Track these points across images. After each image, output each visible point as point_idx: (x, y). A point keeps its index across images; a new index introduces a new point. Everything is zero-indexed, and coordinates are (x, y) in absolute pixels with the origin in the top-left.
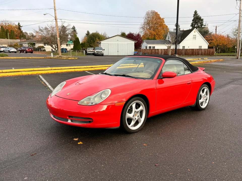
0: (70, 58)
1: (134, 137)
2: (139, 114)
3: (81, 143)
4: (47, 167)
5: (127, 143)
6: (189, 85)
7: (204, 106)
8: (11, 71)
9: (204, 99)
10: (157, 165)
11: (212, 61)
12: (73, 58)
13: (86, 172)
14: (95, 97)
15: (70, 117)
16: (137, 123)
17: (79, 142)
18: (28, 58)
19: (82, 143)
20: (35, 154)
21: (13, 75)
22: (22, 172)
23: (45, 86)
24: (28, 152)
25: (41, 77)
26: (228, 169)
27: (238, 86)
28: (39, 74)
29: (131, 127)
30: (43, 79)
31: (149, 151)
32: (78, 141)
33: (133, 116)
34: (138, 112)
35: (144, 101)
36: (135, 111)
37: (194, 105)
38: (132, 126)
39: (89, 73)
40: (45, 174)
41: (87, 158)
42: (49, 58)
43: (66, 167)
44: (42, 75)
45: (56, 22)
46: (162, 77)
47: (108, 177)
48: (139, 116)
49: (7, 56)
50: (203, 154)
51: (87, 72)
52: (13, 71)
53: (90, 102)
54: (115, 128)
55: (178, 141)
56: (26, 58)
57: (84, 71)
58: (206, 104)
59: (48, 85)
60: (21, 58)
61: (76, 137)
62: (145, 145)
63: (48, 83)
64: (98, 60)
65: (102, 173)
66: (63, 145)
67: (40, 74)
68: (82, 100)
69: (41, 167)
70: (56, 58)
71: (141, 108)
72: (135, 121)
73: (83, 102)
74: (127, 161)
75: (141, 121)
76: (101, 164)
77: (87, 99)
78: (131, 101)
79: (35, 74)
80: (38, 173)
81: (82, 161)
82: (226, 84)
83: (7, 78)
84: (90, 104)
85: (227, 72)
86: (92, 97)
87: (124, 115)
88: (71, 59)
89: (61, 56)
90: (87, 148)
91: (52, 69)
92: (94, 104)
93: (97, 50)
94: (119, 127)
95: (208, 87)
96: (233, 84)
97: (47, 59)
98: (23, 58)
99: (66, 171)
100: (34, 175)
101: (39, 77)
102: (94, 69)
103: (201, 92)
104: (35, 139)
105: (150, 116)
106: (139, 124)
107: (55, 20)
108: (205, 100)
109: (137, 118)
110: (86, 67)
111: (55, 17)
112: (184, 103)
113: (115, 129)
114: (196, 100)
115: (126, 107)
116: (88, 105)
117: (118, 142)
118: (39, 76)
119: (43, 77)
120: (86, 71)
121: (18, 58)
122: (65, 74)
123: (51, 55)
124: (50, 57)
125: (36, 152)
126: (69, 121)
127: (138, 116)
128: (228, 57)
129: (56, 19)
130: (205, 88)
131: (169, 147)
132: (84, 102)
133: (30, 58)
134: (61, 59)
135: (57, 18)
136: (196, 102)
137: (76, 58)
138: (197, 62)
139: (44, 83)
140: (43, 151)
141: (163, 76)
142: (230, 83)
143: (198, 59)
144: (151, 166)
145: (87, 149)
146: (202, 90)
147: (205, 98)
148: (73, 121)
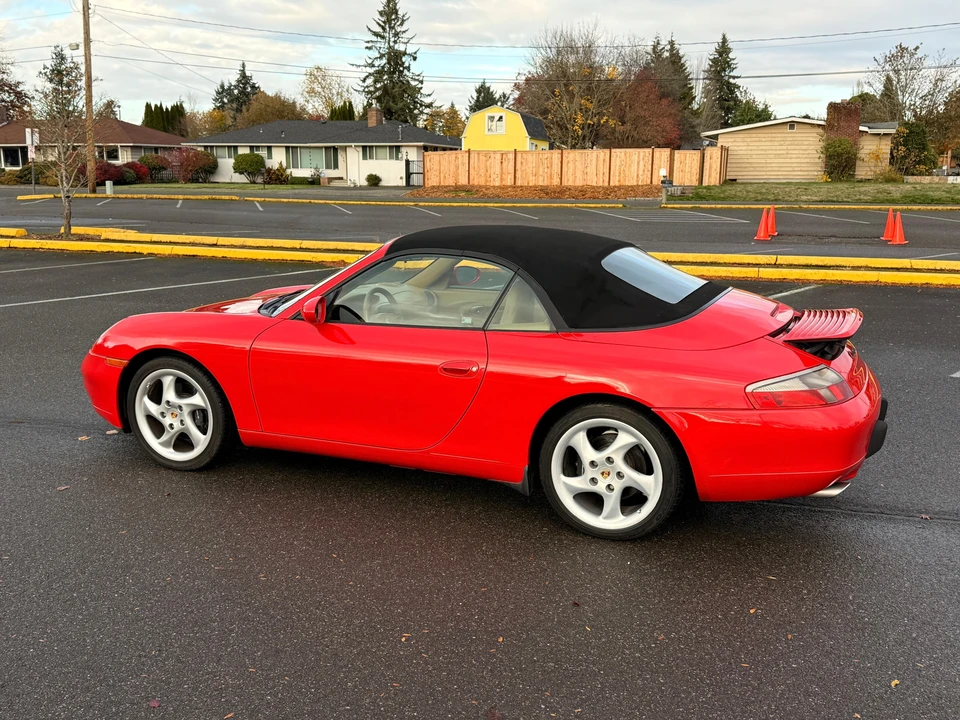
2: (184, 416)
6: (458, 377)
9: (603, 485)
16: (183, 442)
29: (162, 446)
33: (162, 413)
37: (521, 485)
48: (187, 423)
58: (635, 519)
71: (196, 400)
72: (169, 432)
75: (198, 442)
103: (577, 440)
106: (194, 449)
108: (614, 491)
109: (177, 426)
112: (436, 451)
127: (182, 421)
130: (623, 429)
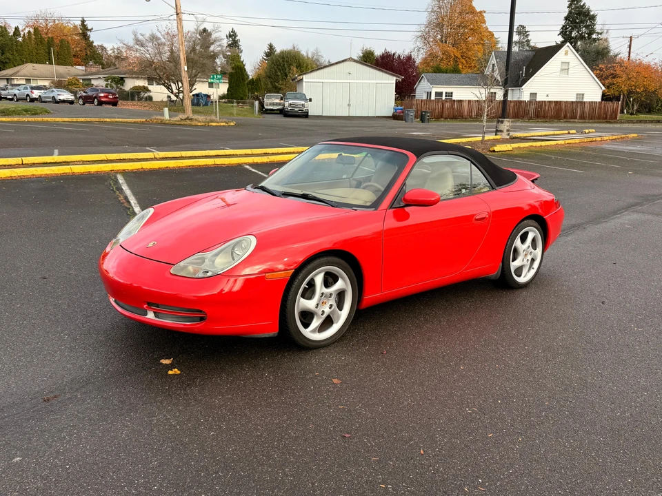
0: (214, 124)
1: (314, 359)
2: (332, 301)
3: (176, 371)
4: (74, 433)
5: (292, 375)
6: (482, 222)
7: (524, 277)
8: (46, 162)
9: (525, 260)
10: (347, 436)
11: (605, 138)
12: (222, 124)
13: (166, 449)
14: (217, 255)
15: (150, 304)
17: (172, 370)
18: (102, 120)
19: (179, 372)
20: (55, 397)
21: (48, 173)
22: (12, 443)
23: (126, 207)
24: (38, 392)
25: (121, 181)
26: (520, 454)
27: (650, 217)
28: (117, 173)
29: (311, 333)
30: (125, 187)
31: (340, 399)
32: (171, 367)
33: (317, 305)
34: (331, 294)
35: (348, 267)
36: (323, 294)
37: (496, 274)
38: (313, 331)
39: (253, 170)
40: (66, 450)
41: (180, 411)
42: (157, 123)
43: (122, 433)
44: (125, 173)
45: (180, 20)
46: (403, 204)
47: (217, 464)
48: (335, 306)
49: (47, 112)
50: (474, 411)
51: (248, 167)
52: (52, 161)
53: (201, 269)
54: (266, 335)
55: (424, 372)
56: (97, 119)
57: (240, 165)
58: (533, 272)
59: (133, 205)
60: (83, 119)
61: (167, 355)
62: (335, 381)
63: (137, 199)
64: (290, 128)
65: (206, 452)
66: (129, 376)
67: (120, 173)
68: (182, 264)
69: (61, 431)
70: (177, 123)
71: (339, 285)
72: (321, 318)
73: (185, 268)
74: (277, 424)
75: (339, 318)
76: (211, 429)
77: (196, 259)
78: (309, 267)
79: (105, 172)
80: (51, 447)
81: (166, 419)
82: (616, 212)
83: (33, 182)
84: (201, 275)
85: (636, 172)
86: (208, 255)
87: (289, 302)
88: (218, 124)
89: (191, 115)
90: (188, 385)
91: (157, 156)
92: (209, 274)
93: (291, 102)
94: (276, 335)
95: (539, 227)
96: (636, 211)
97: (152, 124)
98: (89, 119)
99: (119, 443)
100: (39, 453)
101: (116, 182)
102: (268, 160)
103: (518, 242)
104: (66, 356)
105: (364, 305)
106: (334, 325)
107: (175, 17)
108: (529, 262)
109: (327, 310)
110: (249, 151)
111: (175, 6)
112: (466, 269)
113: (265, 338)
114: (503, 262)
115: (296, 283)
116: (196, 276)
117: (269, 373)
118: (116, 178)
119: (125, 180)
120: (246, 164)
121: (75, 120)
122: (187, 172)
123: (163, 115)
124: (162, 118)
125: (57, 393)
126: (150, 315)
127: (331, 305)
128: (658, 126)
129: (177, 14)
130: (531, 231)
131: (394, 389)
132: (189, 267)
133: (108, 120)
134: (190, 125)
135: (182, 11)
136: (503, 268)
137: (232, 124)
138: (562, 142)
139: (126, 198)
140: (77, 390)
141: (405, 200)
142: (629, 207)
143: (567, 132)
144: (332, 438)
145: (185, 390)
146: (521, 237)
147: (529, 257)
148: (160, 315)
